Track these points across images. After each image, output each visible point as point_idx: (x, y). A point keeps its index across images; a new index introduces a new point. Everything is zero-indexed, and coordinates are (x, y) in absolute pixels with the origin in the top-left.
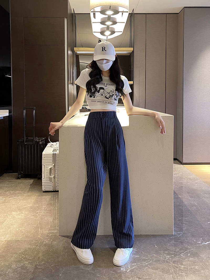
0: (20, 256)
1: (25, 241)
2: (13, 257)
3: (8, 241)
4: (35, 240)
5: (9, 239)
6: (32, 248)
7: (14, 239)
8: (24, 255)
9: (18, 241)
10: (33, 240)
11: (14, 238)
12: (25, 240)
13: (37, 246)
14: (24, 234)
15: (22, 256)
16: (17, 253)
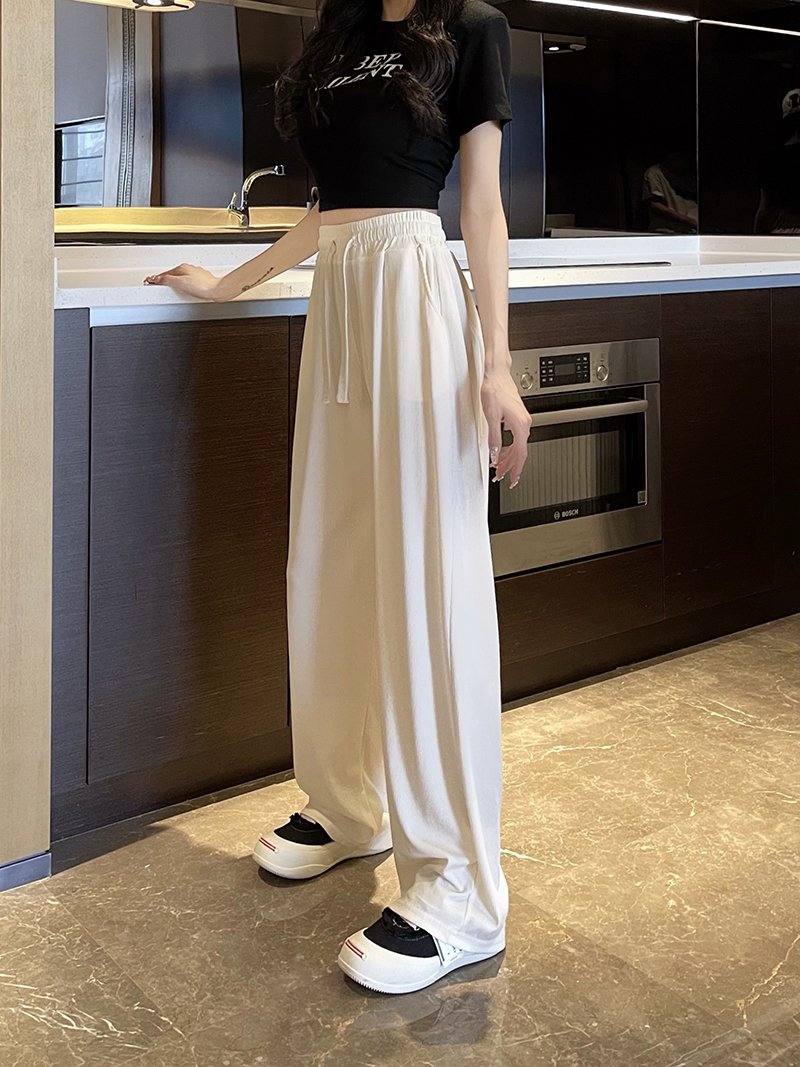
0: (561, 1049)
1: (654, 984)
2: (525, 1036)
3: (579, 940)
4: (704, 1013)
5: (594, 932)
6: (649, 1046)
7: (610, 944)
8: (580, 1055)
9: (623, 964)
10: (691, 1005)
11: (614, 940)
12: (659, 980)
13: (684, 1050)
14: (678, 945)
15: (565, 1055)
16: (561, 1029)
